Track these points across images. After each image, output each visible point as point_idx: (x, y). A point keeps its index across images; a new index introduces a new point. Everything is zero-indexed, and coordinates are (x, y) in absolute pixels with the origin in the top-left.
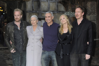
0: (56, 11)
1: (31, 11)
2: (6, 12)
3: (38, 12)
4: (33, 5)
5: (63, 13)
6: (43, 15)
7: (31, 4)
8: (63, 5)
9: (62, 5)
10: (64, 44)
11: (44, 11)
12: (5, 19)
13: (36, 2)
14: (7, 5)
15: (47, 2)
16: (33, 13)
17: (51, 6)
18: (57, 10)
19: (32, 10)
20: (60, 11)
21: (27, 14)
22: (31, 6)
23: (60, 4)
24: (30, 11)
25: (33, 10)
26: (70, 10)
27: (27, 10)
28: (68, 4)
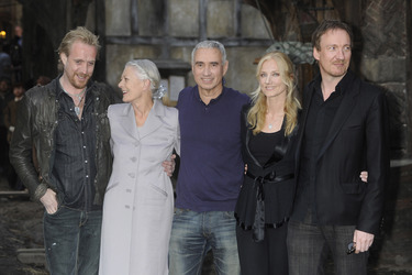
0: (234, 37)
1: (126, 38)
3: (154, 41)
4: (135, 11)
5: (264, 45)
6: (179, 57)
7: (127, 9)
8: (264, 12)
9: (259, 14)
11: (180, 38)
14: (24, 10)
16: (134, 45)
17: (211, 15)
18: (239, 35)
19: (129, 34)
20: (250, 40)
22: (127, 14)
23: (251, 8)
24: (120, 38)
25: (134, 32)
26: (291, 33)
27: (109, 32)
28: (284, 10)
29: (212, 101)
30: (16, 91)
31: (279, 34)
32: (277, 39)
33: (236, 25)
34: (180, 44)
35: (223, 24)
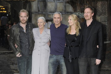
0: (64, 12)
1: (37, 12)
2: (10, 14)
3: (44, 13)
4: (39, 5)
5: (71, 13)
6: (50, 17)
7: (37, 5)
8: (72, 5)
9: (70, 5)
11: (50, 12)
12: (9, 21)
13: (42, 3)
14: (11, 6)
15: (54, 2)
16: (39, 14)
17: (58, 6)
18: (65, 11)
19: (37, 11)
20: (68, 12)
22: (37, 6)
23: (68, 4)
24: (35, 12)
25: (39, 11)
26: (78, 10)
27: (32, 11)
28: (76, 5)
30: (9, 26)
31: (75, 11)
33: (64, 9)
34: (50, 13)
35: (61, 8)
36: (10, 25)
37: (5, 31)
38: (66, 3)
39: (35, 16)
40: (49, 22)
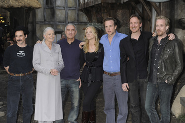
0: (76, 21)
1: (43, 22)
2: (9, 24)
3: (51, 23)
4: (45, 13)
5: (86, 24)
6: (59, 28)
7: (43, 13)
8: (86, 14)
9: (84, 14)
10: (92, 66)
11: (59, 22)
12: (8, 33)
13: (49, 10)
14: (10, 14)
15: (65, 9)
16: (45, 24)
17: (69, 15)
18: (78, 21)
19: (43, 21)
20: (81, 22)
21: (38, 26)
22: (43, 15)
23: (81, 12)
24: (40, 22)
25: (45, 20)
26: (94, 20)
27: (37, 20)
28: (92, 13)
29: (72, 43)
30: (8, 39)
31: (90, 20)
32: (90, 22)
33: (77, 18)
34: (60, 24)
35: (73, 18)
36: (9, 37)
37: (2, 45)
38: (79, 11)
39: (40, 27)
40: (57, 35)
